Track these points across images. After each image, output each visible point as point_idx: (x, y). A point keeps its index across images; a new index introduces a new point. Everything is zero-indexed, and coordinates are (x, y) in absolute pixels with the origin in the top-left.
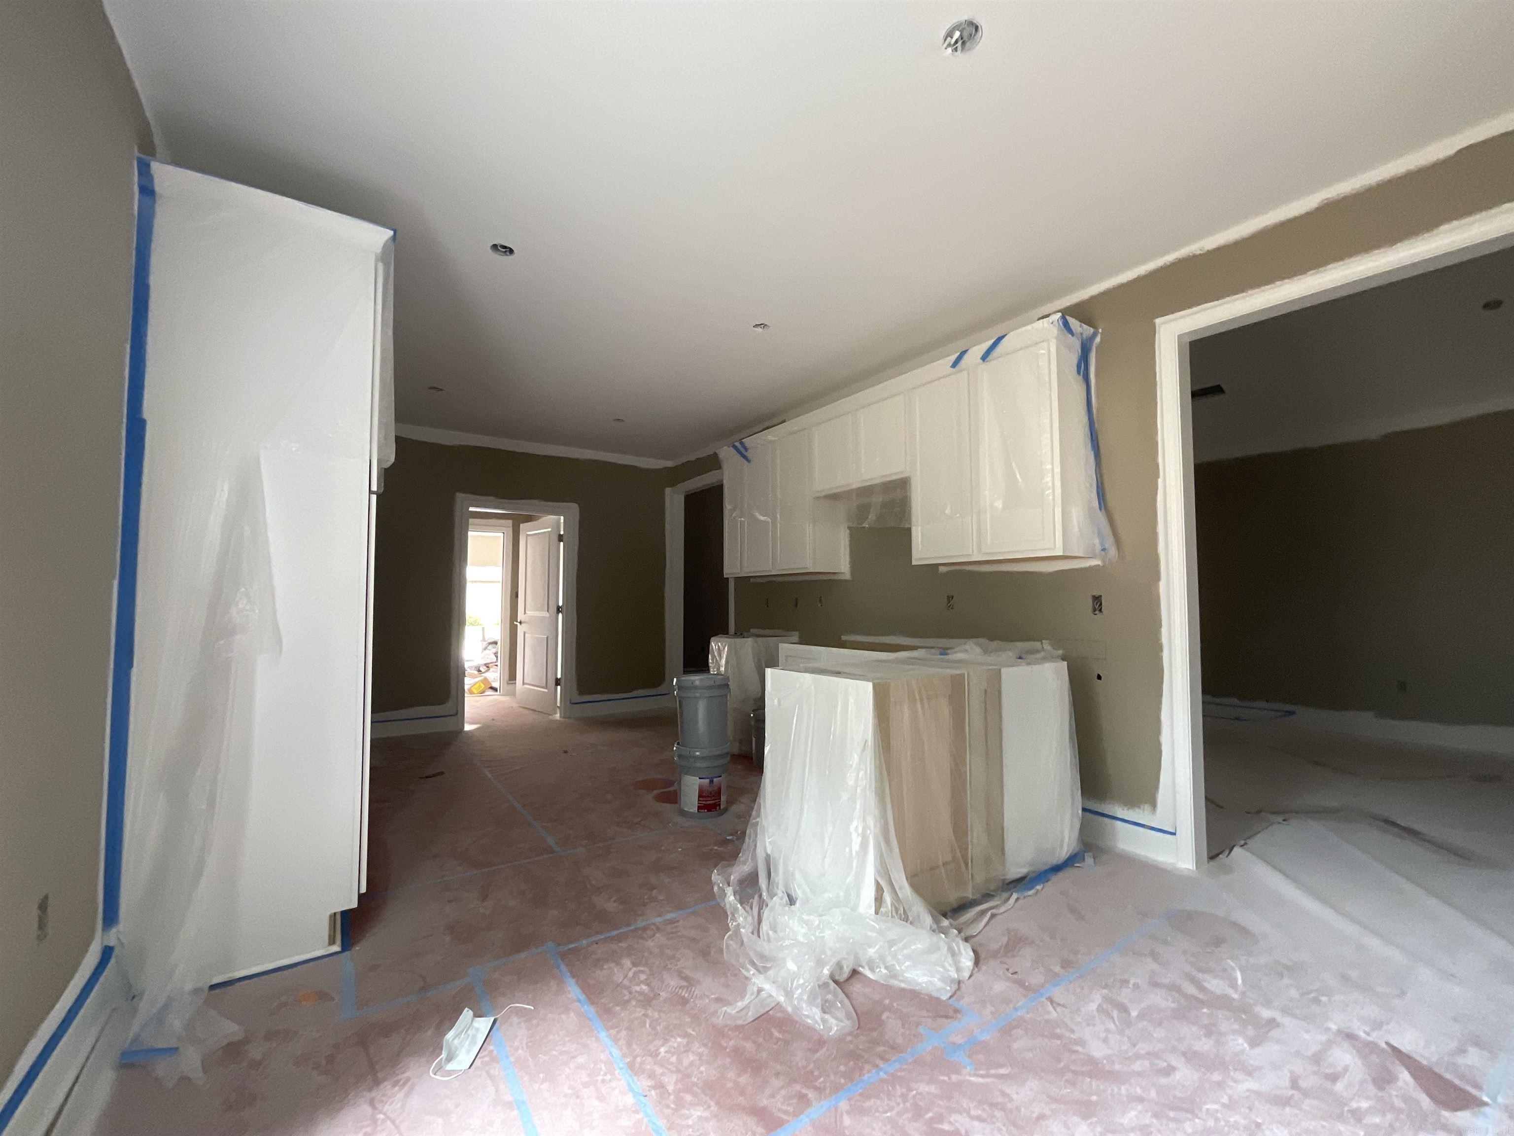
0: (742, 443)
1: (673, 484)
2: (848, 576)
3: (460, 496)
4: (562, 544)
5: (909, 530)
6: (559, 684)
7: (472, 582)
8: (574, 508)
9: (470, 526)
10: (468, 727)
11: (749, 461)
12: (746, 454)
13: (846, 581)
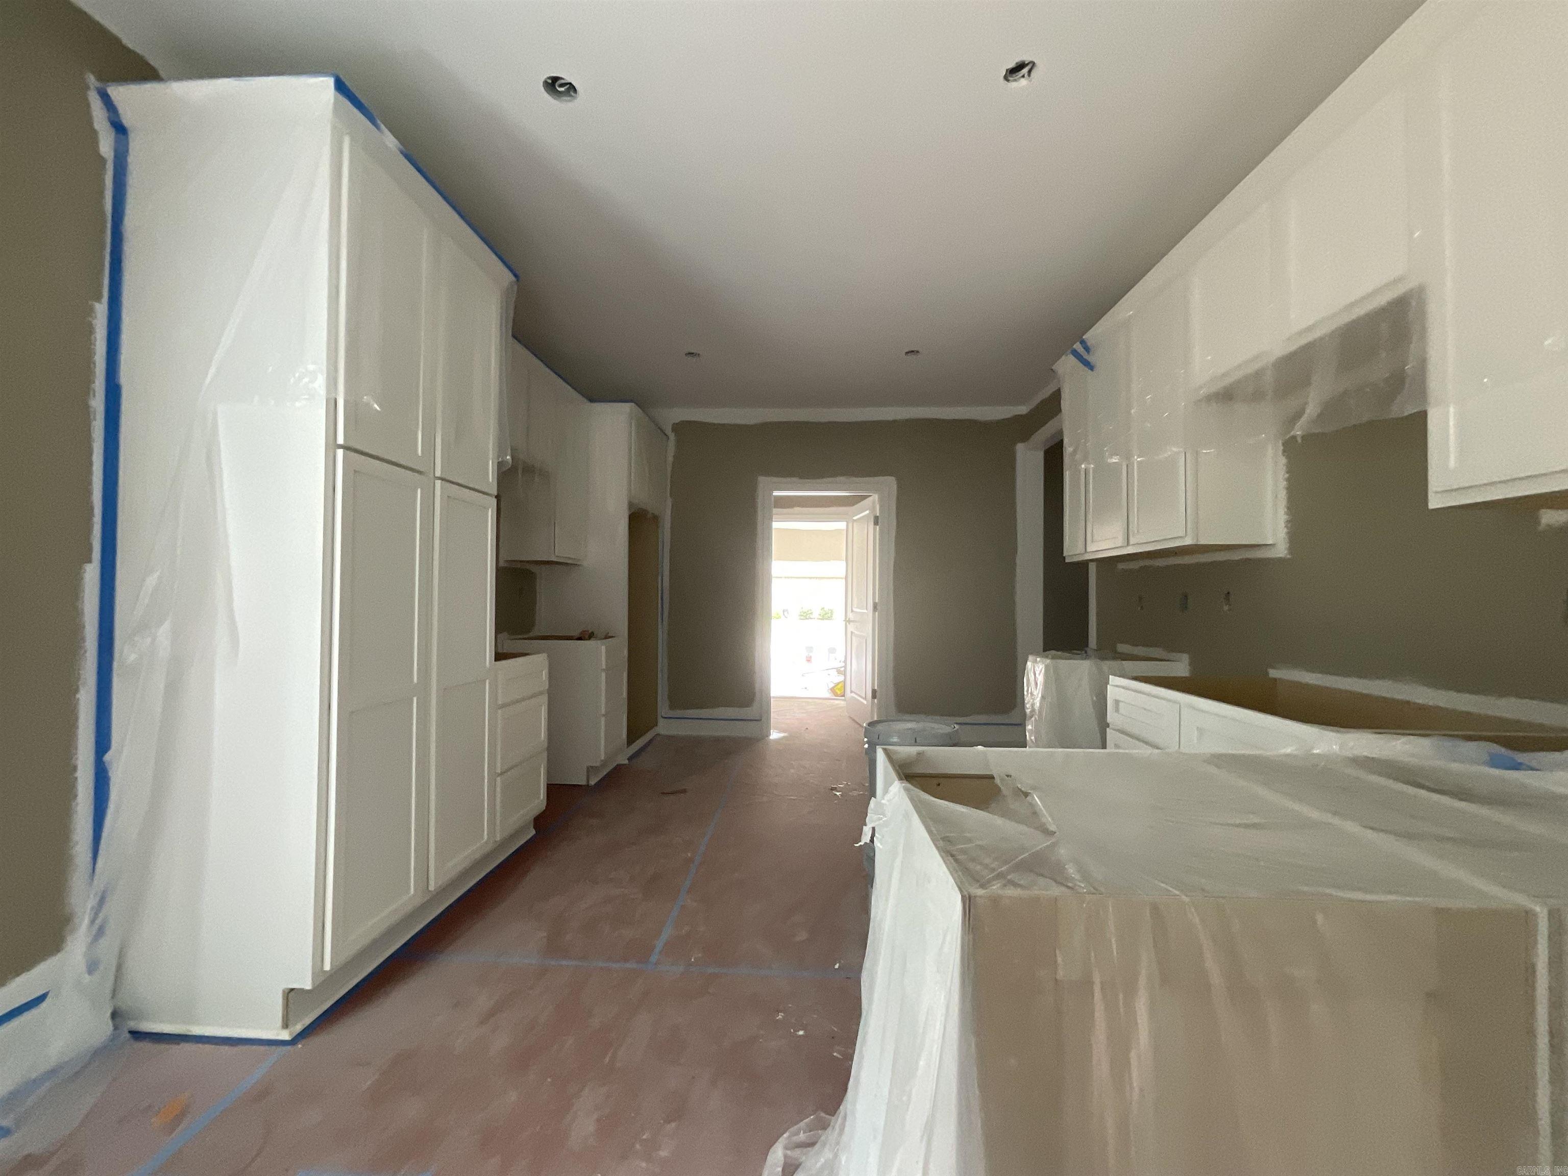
0: (1083, 342)
1: (1025, 438)
2: (1281, 551)
3: (763, 480)
4: (878, 527)
5: (1421, 418)
6: (875, 698)
7: (776, 577)
8: (890, 483)
9: (774, 517)
10: (774, 735)
11: (1089, 365)
12: (1086, 356)
13: (1280, 560)
